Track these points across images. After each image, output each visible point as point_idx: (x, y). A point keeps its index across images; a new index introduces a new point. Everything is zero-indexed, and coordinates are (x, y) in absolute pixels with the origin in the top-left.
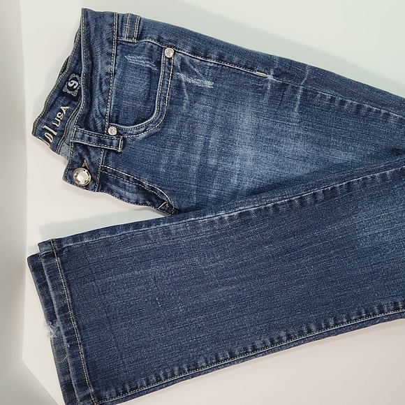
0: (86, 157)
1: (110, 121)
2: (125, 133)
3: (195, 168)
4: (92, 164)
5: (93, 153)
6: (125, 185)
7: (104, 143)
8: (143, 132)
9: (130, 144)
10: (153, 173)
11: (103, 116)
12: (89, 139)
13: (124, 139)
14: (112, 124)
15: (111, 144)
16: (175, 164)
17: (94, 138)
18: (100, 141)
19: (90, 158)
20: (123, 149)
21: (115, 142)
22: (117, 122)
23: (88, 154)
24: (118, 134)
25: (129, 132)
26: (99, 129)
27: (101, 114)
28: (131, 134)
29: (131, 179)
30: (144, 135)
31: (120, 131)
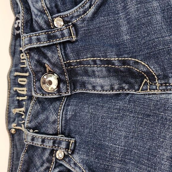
0: (45, 61)
1: (52, 14)
2: (72, 18)
3: (159, 17)
4: (54, 65)
5: (49, 54)
6: (94, 71)
7: (55, 37)
8: (90, 7)
9: (83, 27)
10: (117, 45)
11: (42, 12)
12: (38, 40)
13: (74, 25)
14: (54, 16)
15: (63, 35)
16: (135, 23)
17: (43, 36)
18: (50, 37)
19: (49, 61)
20: (77, 35)
21: (66, 32)
22: (59, 12)
23: (46, 57)
24: (66, 22)
25: (76, 14)
26: (45, 26)
27: (39, 10)
28: (78, 16)
29: (98, 62)
30: (92, 10)
31: (66, 19)
